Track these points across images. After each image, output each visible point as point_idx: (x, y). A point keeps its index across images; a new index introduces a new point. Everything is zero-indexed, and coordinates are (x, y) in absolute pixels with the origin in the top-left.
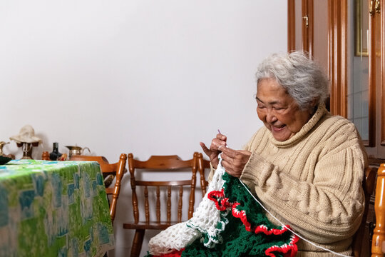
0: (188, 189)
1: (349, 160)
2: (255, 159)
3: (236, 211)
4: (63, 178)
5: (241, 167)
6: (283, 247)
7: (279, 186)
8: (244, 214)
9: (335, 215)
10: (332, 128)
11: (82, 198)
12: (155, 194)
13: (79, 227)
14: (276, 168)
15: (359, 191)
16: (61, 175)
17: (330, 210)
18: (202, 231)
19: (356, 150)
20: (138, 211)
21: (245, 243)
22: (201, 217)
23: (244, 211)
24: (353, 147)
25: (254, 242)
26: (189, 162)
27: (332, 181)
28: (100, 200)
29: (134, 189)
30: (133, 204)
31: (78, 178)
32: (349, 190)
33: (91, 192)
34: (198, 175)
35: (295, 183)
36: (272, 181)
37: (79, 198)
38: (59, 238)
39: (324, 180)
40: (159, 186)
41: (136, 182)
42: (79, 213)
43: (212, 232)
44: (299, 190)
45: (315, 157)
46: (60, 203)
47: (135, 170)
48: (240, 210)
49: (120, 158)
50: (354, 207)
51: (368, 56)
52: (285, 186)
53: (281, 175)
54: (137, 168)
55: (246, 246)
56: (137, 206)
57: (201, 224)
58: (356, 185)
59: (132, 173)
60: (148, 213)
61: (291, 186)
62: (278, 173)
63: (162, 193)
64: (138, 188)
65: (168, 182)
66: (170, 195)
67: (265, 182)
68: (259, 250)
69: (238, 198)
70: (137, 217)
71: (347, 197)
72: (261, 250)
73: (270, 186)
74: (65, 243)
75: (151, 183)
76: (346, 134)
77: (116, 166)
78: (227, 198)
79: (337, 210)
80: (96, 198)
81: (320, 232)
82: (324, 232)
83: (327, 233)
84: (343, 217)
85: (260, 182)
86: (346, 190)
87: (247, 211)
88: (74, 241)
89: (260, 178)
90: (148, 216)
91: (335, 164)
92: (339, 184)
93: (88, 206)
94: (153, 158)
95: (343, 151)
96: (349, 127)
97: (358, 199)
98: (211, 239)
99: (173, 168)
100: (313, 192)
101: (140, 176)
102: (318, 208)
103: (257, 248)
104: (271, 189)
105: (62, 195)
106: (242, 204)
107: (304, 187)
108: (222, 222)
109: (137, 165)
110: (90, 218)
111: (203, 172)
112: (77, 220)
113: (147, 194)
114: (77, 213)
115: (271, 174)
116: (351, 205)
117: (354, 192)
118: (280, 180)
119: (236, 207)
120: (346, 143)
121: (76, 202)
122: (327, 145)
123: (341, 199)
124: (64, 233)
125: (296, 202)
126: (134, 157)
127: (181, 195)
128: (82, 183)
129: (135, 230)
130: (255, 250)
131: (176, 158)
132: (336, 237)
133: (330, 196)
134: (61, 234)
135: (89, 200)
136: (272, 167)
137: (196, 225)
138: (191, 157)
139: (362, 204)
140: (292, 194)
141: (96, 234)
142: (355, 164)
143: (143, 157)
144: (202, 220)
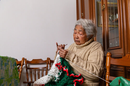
0: (45, 70)
1: (99, 54)
2: (70, 52)
3: (65, 69)
4: (3, 60)
5: (65, 55)
6: (79, 80)
7: (78, 61)
8: (67, 70)
9: (94, 71)
10: (94, 45)
11: (9, 69)
12: (34, 72)
13: (8, 78)
14: (77, 55)
15: (102, 64)
16: (2, 59)
17: (93, 70)
18: (54, 76)
19: (101, 51)
20: (28, 78)
21: (66, 80)
22: (53, 72)
23: (67, 69)
24: (100, 50)
25: (69, 80)
26: (46, 61)
27: (93, 61)
28: (15, 71)
29: (27, 70)
30: (27, 75)
31: (8, 61)
32: (99, 64)
33: (12, 67)
34: (49, 65)
35: (82, 61)
36: (75, 60)
37: (8, 68)
38: (1, 80)
39: (91, 61)
40: (35, 69)
41: (27, 68)
42: (8, 73)
43: (57, 76)
44: (84, 63)
45: (88, 53)
46: (2, 68)
47: (27, 64)
48: (66, 69)
49: (22, 59)
50: (100, 69)
51: (102, 27)
52: (79, 62)
53: (78, 58)
54: (28, 63)
55: (66, 81)
56: (28, 76)
57: (53, 74)
58: (101, 62)
59: (26, 65)
60: (32, 78)
61: (81, 61)
62: (77, 57)
63: (36, 72)
64: (28, 70)
65: (39, 68)
66: (39, 72)
67: (73, 60)
68: (71, 82)
69: (65, 65)
70: (28, 80)
71: (98, 66)
72: (72, 82)
73: (74, 61)
74: (3, 82)
75: (33, 68)
76: (98, 47)
77: (21, 62)
78: (62, 65)
79: (95, 70)
80: (14, 70)
81: (89, 77)
82: (90, 77)
83: (91, 77)
84: (97, 72)
85: (72, 60)
86: (98, 64)
87: (68, 69)
88: (6, 82)
89: (72, 58)
90: (32, 79)
91: (94, 56)
92: (95, 62)
93: (11, 72)
94: (33, 60)
95: (97, 52)
96: (99, 44)
97: (101, 67)
98: (57, 78)
99: (40, 63)
100: (88, 64)
101: (29, 66)
102: (89, 69)
103: (70, 81)
104: (75, 62)
105: (3, 66)
106: (67, 67)
107: (85, 62)
108: (60, 72)
109: (28, 62)
110: (12, 76)
111: (50, 64)
112: (7, 75)
113: (32, 72)
114: (7, 73)
115: (75, 57)
116: (99, 69)
117: (100, 65)
118: (78, 59)
119: (64, 68)
120: (98, 49)
121: (7, 69)
122: (92, 50)
123: (96, 67)
124: (3, 79)
125: (83, 67)
126: (27, 60)
127: (43, 72)
128: (9, 63)
129: (27, 84)
130: (69, 82)
131: (41, 60)
132: (94, 79)
133: (93, 66)
134: (2, 79)
135: (11, 70)
136: (75, 55)
137: (51, 74)
138: (46, 59)
139: (103, 68)
140: (81, 64)
141: (13, 82)
142: (101, 55)
143: (30, 60)
144: (53, 73)
